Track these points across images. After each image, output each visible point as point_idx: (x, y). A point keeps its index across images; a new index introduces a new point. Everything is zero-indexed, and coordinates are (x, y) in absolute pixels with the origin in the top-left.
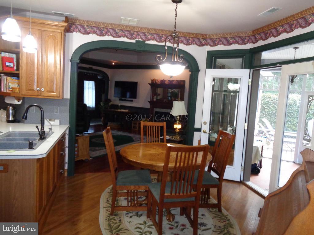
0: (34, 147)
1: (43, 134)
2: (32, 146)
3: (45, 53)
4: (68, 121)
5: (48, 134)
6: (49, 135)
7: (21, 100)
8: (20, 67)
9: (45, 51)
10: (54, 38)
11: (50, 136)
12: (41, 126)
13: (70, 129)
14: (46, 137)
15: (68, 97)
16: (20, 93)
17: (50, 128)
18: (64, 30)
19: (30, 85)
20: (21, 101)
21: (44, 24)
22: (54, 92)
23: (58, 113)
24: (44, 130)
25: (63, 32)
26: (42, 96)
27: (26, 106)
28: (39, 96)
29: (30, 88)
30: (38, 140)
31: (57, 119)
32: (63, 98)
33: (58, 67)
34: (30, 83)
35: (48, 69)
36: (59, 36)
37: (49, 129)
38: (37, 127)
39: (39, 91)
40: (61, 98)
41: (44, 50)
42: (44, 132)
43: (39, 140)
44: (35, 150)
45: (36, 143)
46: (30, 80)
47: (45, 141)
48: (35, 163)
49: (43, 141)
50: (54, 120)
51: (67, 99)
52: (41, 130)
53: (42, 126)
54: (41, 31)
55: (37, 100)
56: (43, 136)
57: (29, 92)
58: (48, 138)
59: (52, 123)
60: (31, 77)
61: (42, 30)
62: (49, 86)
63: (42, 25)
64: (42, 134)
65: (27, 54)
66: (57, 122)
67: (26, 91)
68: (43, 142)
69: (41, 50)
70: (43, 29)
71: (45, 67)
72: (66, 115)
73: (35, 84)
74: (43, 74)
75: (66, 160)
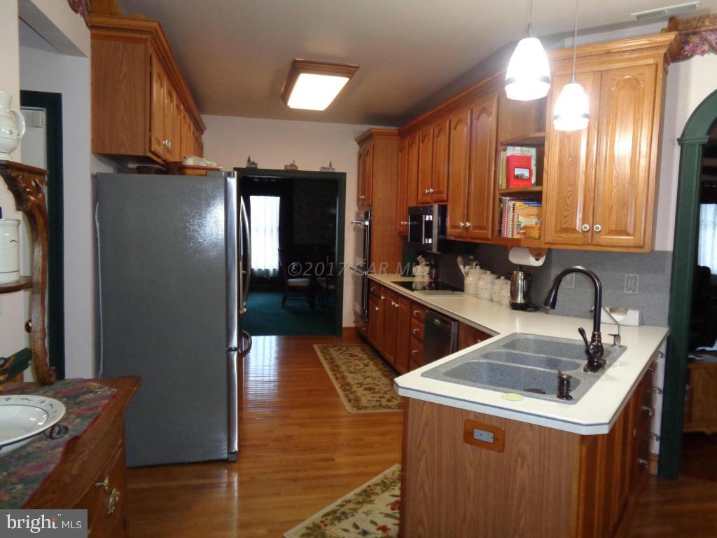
0: (571, 394)
1: (599, 355)
2: (568, 390)
3: (607, 129)
4: (666, 317)
5: (610, 353)
6: (611, 356)
7: (542, 256)
8: (545, 175)
9: (608, 123)
10: (634, 84)
11: (614, 359)
12: (592, 330)
13: (670, 341)
14: (605, 362)
15: (669, 247)
16: (542, 239)
17: (615, 336)
18: (665, 54)
19: (565, 217)
20: (544, 257)
21: (609, 53)
22: (628, 234)
23: (637, 292)
24: (600, 341)
25: (661, 62)
26: (594, 245)
27: (555, 272)
28: (588, 245)
29: (565, 226)
30: (582, 371)
31: (635, 308)
32: (652, 251)
33: (643, 162)
34: (566, 213)
35: (612, 173)
36: (649, 75)
37: (613, 337)
38: (582, 332)
39: (588, 231)
40: (646, 249)
41: (605, 121)
42: (600, 349)
43: (585, 370)
44: (575, 403)
45: (577, 377)
46: (567, 205)
47: (603, 377)
48: (577, 446)
49: (597, 374)
50: (625, 312)
51: (663, 254)
52: (593, 340)
53: (595, 330)
54: (600, 73)
55: (581, 255)
56: (596, 359)
57: (563, 235)
58: (610, 365)
59: (618, 317)
60: (568, 197)
61: (602, 71)
62: (614, 217)
63: (604, 58)
64: (595, 353)
65: (563, 134)
66: (633, 317)
67: (557, 232)
68: (598, 377)
69: (596, 126)
70: (604, 67)
71: (605, 167)
72: (661, 301)
73: (579, 216)
74: (601, 186)
75: (657, 428)
